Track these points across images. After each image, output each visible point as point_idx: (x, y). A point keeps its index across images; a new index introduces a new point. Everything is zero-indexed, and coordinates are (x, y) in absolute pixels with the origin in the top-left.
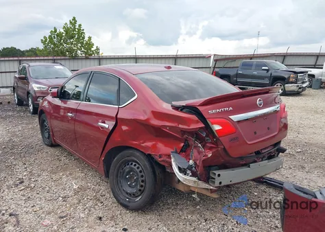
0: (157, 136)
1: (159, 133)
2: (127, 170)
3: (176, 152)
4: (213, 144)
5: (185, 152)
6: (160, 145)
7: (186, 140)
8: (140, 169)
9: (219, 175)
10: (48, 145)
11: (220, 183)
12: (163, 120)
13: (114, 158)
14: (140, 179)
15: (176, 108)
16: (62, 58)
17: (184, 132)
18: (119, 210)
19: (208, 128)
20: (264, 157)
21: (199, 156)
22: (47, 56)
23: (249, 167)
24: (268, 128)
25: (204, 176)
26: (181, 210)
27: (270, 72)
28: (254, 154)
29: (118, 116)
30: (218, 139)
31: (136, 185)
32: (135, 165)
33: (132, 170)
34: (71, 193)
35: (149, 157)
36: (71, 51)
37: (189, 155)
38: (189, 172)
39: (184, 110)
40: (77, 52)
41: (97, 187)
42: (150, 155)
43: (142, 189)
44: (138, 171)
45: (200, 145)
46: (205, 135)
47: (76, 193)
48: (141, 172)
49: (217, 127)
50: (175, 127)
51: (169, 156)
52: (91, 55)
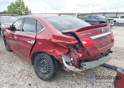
0: (55, 47)
1: (56, 45)
2: (42, 62)
3: (64, 54)
4: (82, 50)
5: (68, 54)
6: (57, 51)
7: (69, 49)
8: (48, 62)
9: (85, 65)
10: (8, 51)
11: (86, 68)
12: (58, 39)
13: (36, 57)
14: (48, 67)
15: (64, 33)
16: (16, 14)
17: (68, 45)
18: (39, 80)
19: (80, 43)
20: (104, 55)
21: (75, 56)
22: (9, 14)
23: (98, 60)
24: (107, 42)
25: (78, 65)
26: (67, 79)
27: (99, 20)
28: (100, 54)
29: (37, 38)
30: (85, 48)
31: (46, 69)
32: (45, 60)
33: (44, 62)
34: (17, 73)
35: (52, 57)
36: (19, 12)
37: (70, 56)
38: (71, 64)
39: (68, 35)
40: (22, 12)
41: (29, 70)
42: (52, 56)
43: (49, 71)
44: (47, 63)
45: (76, 51)
46: (79, 46)
47: (19, 72)
48: (48, 63)
49: (84, 43)
50: (64, 42)
51: (61, 56)
52: (28, 13)
